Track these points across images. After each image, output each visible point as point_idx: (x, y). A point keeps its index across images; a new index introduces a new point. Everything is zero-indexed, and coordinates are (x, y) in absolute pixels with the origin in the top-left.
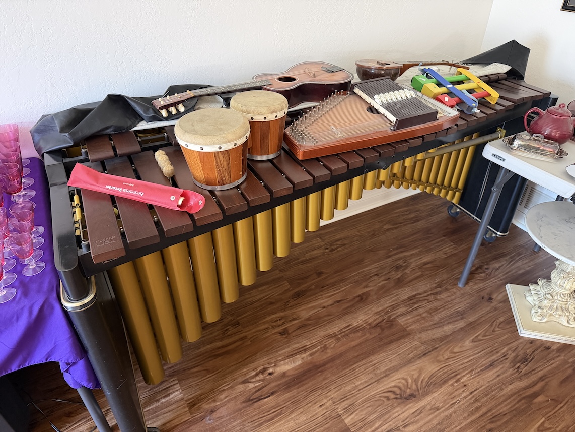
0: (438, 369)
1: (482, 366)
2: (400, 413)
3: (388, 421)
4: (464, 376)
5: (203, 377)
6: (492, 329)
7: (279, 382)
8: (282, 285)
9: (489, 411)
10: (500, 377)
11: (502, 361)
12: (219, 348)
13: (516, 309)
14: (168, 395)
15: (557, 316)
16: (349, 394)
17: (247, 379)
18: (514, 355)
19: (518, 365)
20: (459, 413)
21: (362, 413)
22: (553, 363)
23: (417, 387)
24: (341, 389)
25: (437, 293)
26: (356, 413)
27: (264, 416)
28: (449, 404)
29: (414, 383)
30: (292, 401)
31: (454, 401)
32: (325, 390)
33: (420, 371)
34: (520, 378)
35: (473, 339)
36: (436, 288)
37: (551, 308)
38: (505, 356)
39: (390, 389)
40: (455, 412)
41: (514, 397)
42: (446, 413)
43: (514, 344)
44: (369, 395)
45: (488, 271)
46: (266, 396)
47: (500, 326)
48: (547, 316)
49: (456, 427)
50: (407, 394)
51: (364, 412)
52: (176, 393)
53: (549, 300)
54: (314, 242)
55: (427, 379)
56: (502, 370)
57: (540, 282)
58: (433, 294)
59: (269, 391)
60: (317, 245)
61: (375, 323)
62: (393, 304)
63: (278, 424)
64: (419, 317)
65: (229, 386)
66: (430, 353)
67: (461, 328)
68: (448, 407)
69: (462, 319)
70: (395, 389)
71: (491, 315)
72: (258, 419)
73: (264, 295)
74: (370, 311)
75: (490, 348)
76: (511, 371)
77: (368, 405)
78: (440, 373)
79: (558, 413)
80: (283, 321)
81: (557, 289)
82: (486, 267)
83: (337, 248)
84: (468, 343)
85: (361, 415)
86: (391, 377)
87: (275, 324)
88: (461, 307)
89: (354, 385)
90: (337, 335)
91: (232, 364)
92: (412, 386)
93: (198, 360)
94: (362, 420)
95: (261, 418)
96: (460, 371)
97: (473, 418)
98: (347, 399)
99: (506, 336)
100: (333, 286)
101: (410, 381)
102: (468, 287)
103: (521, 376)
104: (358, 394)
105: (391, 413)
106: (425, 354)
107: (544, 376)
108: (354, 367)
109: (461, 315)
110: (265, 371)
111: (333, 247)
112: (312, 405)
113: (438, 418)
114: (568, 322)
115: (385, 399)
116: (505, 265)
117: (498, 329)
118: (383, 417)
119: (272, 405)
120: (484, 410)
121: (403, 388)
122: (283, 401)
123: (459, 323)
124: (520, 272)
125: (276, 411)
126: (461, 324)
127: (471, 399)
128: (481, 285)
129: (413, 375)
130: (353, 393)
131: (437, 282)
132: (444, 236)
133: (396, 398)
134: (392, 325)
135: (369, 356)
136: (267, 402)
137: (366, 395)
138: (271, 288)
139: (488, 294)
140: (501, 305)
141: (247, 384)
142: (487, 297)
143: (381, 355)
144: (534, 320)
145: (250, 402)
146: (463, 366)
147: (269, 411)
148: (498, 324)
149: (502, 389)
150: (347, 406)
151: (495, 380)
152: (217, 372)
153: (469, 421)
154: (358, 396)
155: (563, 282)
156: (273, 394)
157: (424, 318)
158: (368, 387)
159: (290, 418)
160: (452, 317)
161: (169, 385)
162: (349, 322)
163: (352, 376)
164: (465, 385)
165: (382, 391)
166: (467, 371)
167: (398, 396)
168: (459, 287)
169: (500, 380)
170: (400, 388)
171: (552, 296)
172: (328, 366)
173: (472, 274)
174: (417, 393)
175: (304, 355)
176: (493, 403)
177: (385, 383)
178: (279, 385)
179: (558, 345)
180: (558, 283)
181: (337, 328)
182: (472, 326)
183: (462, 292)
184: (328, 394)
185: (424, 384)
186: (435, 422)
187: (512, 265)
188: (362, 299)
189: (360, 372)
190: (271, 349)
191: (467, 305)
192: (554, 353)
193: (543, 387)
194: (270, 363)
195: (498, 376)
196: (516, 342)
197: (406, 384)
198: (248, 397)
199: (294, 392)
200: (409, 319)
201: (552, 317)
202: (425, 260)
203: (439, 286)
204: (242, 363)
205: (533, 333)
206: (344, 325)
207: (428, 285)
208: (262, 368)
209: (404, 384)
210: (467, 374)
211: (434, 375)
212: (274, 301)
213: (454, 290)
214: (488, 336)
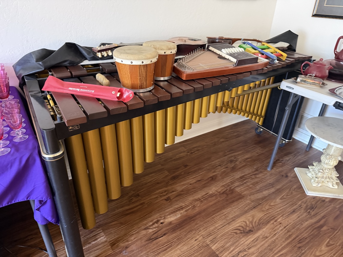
0: (263, 215)
1: (288, 212)
2: (245, 241)
3: (238, 246)
4: (279, 218)
5: (119, 227)
6: (291, 192)
7: (168, 228)
8: (164, 173)
9: (297, 236)
10: (300, 218)
11: (299, 209)
12: (127, 210)
13: (302, 181)
14: (96, 239)
15: (326, 182)
16: (212, 232)
17: (147, 227)
18: (305, 205)
19: (309, 211)
20: (279, 239)
21: (221, 243)
22: (328, 209)
23: (253, 226)
24: (207, 229)
25: (256, 174)
26: (218, 243)
27: (161, 248)
28: (273, 234)
29: (250, 224)
30: (178, 238)
31: (275, 233)
32: (197, 231)
33: (253, 217)
34: (311, 218)
35: (281, 198)
36: (255, 171)
37: (323, 177)
38: (300, 206)
39: (237, 228)
40: (277, 239)
41: (309, 228)
42: (272, 239)
43: (304, 200)
44: (225, 232)
45: (283, 162)
46: (161, 236)
47: (295, 190)
48: (321, 183)
49: (279, 247)
50: (247, 230)
51: (223, 242)
52: (102, 238)
53: (321, 172)
54: (181, 149)
55: (258, 221)
56: (300, 214)
57: (314, 164)
58: (254, 175)
59: (162, 233)
60: (182, 150)
61: (222, 191)
62: (231, 181)
63: (170, 252)
64: (248, 187)
65: (136, 231)
66: (257, 207)
67: (273, 192)
68: (273, 236)
69: (273, 187)
70: (240, 228)
71: (288, 184)
72: (157, 250)
73: (153, 179)
74: (218, 185)
75: (291, 203)
76: (305, 214)
77: (225, 238)
78: (265, 217)
79: (336, 235)
80: (166, 193)
81: (326, 166)
82: (281, 159)
83: (194, 152)
84: (278, 200)
85: (221, 244)
86: (236, 221)
87: (161, 195)
88: (271, 181)
89: (215, 227)
90: (200, 199)
91: (137, 219)
92: (249, 225)
93: (114, 218)
94: (222, 247)
95: (159, 249)
96: (277, 215)
97: (288, 241)
98: (211, 235)
99: (299, 196)
100: (195, 172)
101: (248, 223)
102: (273, 171)
103: (312, 217)
104: (218, 232)
105: (239, 242)
106: (254, 207)
107: (324, 216)
108: (213, 216)
109: (272, 185)
110: (158, 222)
111: (192, 151)
112: (190, 240)
113: (268, 243)
114: (333, 186)
115: (234, 234)
116: (292, 158)
117: (294, 192)
118: (235, 244)
119: (165, 241)
120: (294, 236)
121: (244, 227)
122: (172, 238)
123: (271, 190)
124: (301, 161)
125: (168, 245)
126: (272, 190)
127: (285, 230)
128: (281, 169)
129: (249, 219)
130: (215, 232)
131: (256, 168)
132: (255, 144)
133: (241, 233)
134: (233, 192)
135: (221, 210)
136: (161, 240)
137: (223, 232)
138: (157, 175)
139: (285, 174)
140: (293, 179)
141: (147, 230)
142: (285, 175)
143: (229, 209)
144: (314, 185)
145: (151, 241)
146: (277, 213)
147: (164, 245)
148: (294, 189)
149: (302, 224)
150: (212, 239)
151: (297, 220)
152: (127, 224)
153: (286, 243)
154: (218, 233)
155: (328, 161)
156: (165, 235)
157: (251, 188)
158: (223, 228)
159: (177, 248)
160: (267, 187)
161: (96, 233)
162: (207, 192)
163: (213, 222)
164: (280, 223)
165: (232, 229)
166: (280, 216)
167: (242, 232)
168: (268, 171)
169: (300, 219)
170: (242, 227)
171: (323, 170)
172: (197, 217)
173: (275, 163)
174: (253, 229)
175: (182, 212)
176: (299, 232)
177: (233, 224)
178: (168, 229)
179: (329, 199)
180: (326, 162)
181: (200, 195)
182: (279, 191)
183: (270, 173)
184: (200, 233)
185: (257, 224)
186: (266, 245)
187: (296, 158)
188: (213, 179)
189: (217, 219)
190: (161, 209)
191: (275, 180)
192: (327, 203)
193: (325, 222)
194: (161, 217)
195: (299, 217)
196: (306, 199)
197: (246, 224)
198: (149, 238)
199: (178, 233)
200: (242, 189)
201: (323, 183)
202: (246, 157)
203: (257, 170)
204: (143, 218)
205: (314, 193)
206: (204, 194)
207: (251, 170)
208: (156, 220)
209: (244, 225)
210: (281, 217)
211: (262, 218)
212: (159, 182)
213: (266, 172)
214: (289, 196)
